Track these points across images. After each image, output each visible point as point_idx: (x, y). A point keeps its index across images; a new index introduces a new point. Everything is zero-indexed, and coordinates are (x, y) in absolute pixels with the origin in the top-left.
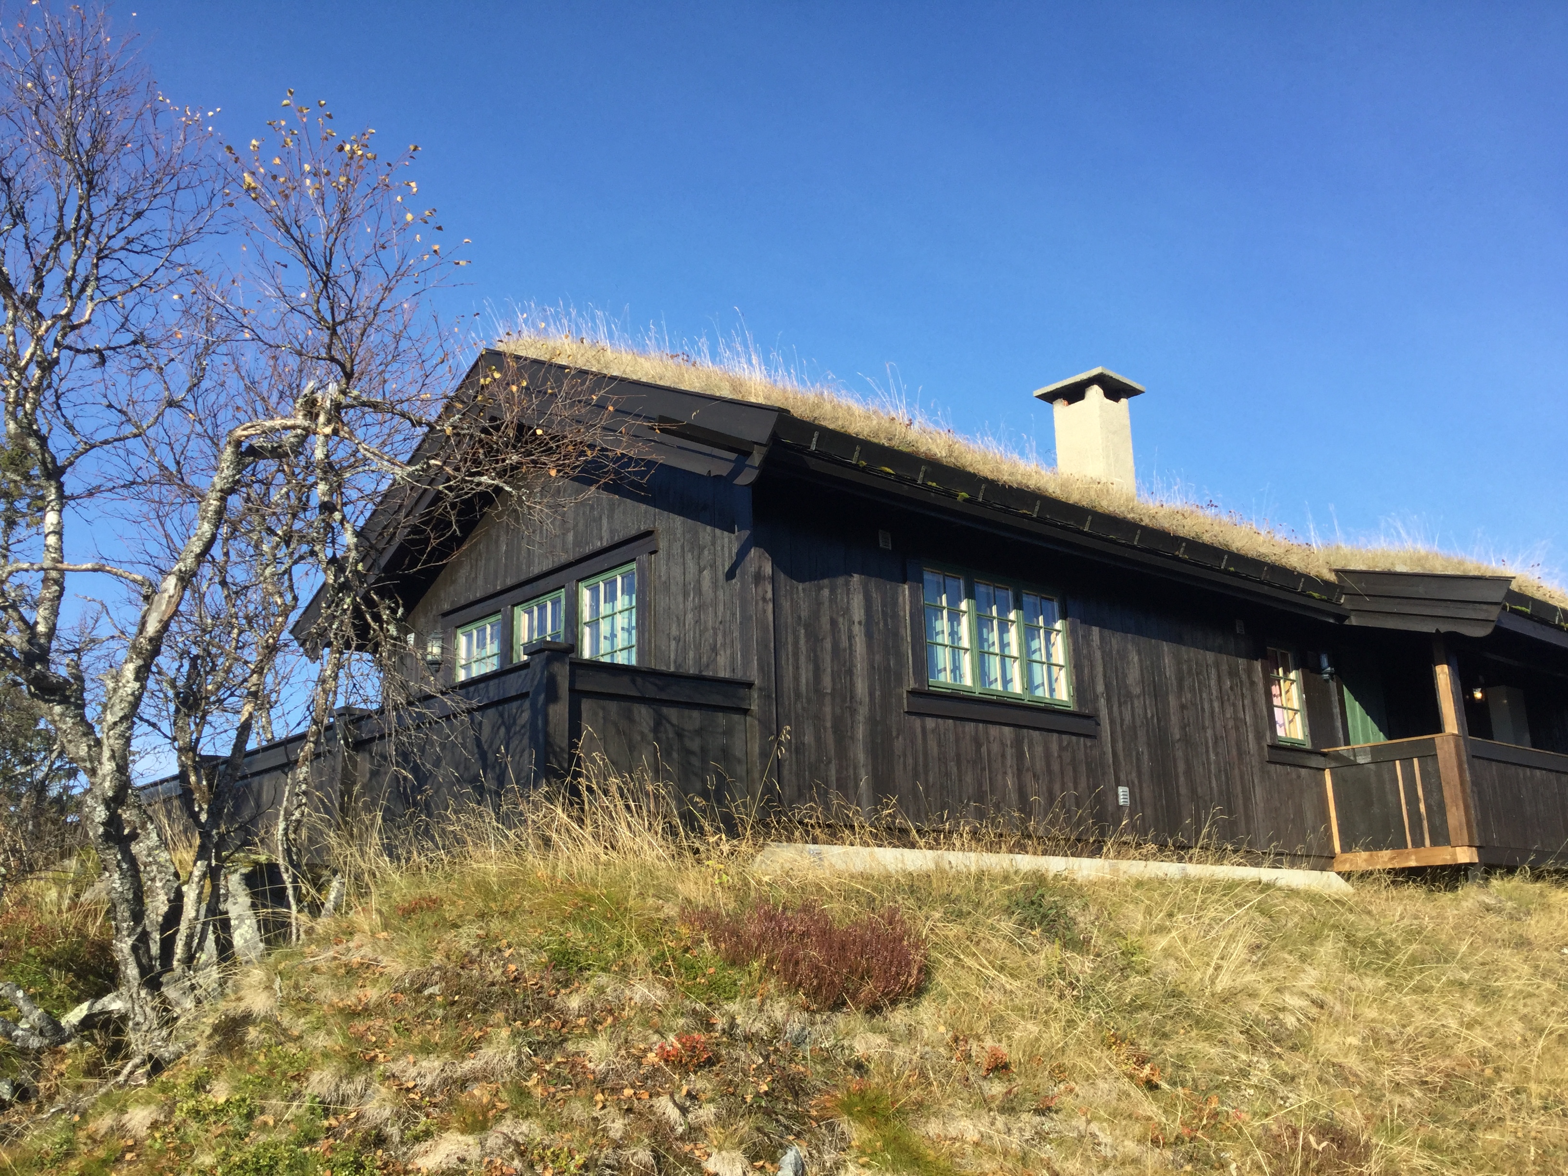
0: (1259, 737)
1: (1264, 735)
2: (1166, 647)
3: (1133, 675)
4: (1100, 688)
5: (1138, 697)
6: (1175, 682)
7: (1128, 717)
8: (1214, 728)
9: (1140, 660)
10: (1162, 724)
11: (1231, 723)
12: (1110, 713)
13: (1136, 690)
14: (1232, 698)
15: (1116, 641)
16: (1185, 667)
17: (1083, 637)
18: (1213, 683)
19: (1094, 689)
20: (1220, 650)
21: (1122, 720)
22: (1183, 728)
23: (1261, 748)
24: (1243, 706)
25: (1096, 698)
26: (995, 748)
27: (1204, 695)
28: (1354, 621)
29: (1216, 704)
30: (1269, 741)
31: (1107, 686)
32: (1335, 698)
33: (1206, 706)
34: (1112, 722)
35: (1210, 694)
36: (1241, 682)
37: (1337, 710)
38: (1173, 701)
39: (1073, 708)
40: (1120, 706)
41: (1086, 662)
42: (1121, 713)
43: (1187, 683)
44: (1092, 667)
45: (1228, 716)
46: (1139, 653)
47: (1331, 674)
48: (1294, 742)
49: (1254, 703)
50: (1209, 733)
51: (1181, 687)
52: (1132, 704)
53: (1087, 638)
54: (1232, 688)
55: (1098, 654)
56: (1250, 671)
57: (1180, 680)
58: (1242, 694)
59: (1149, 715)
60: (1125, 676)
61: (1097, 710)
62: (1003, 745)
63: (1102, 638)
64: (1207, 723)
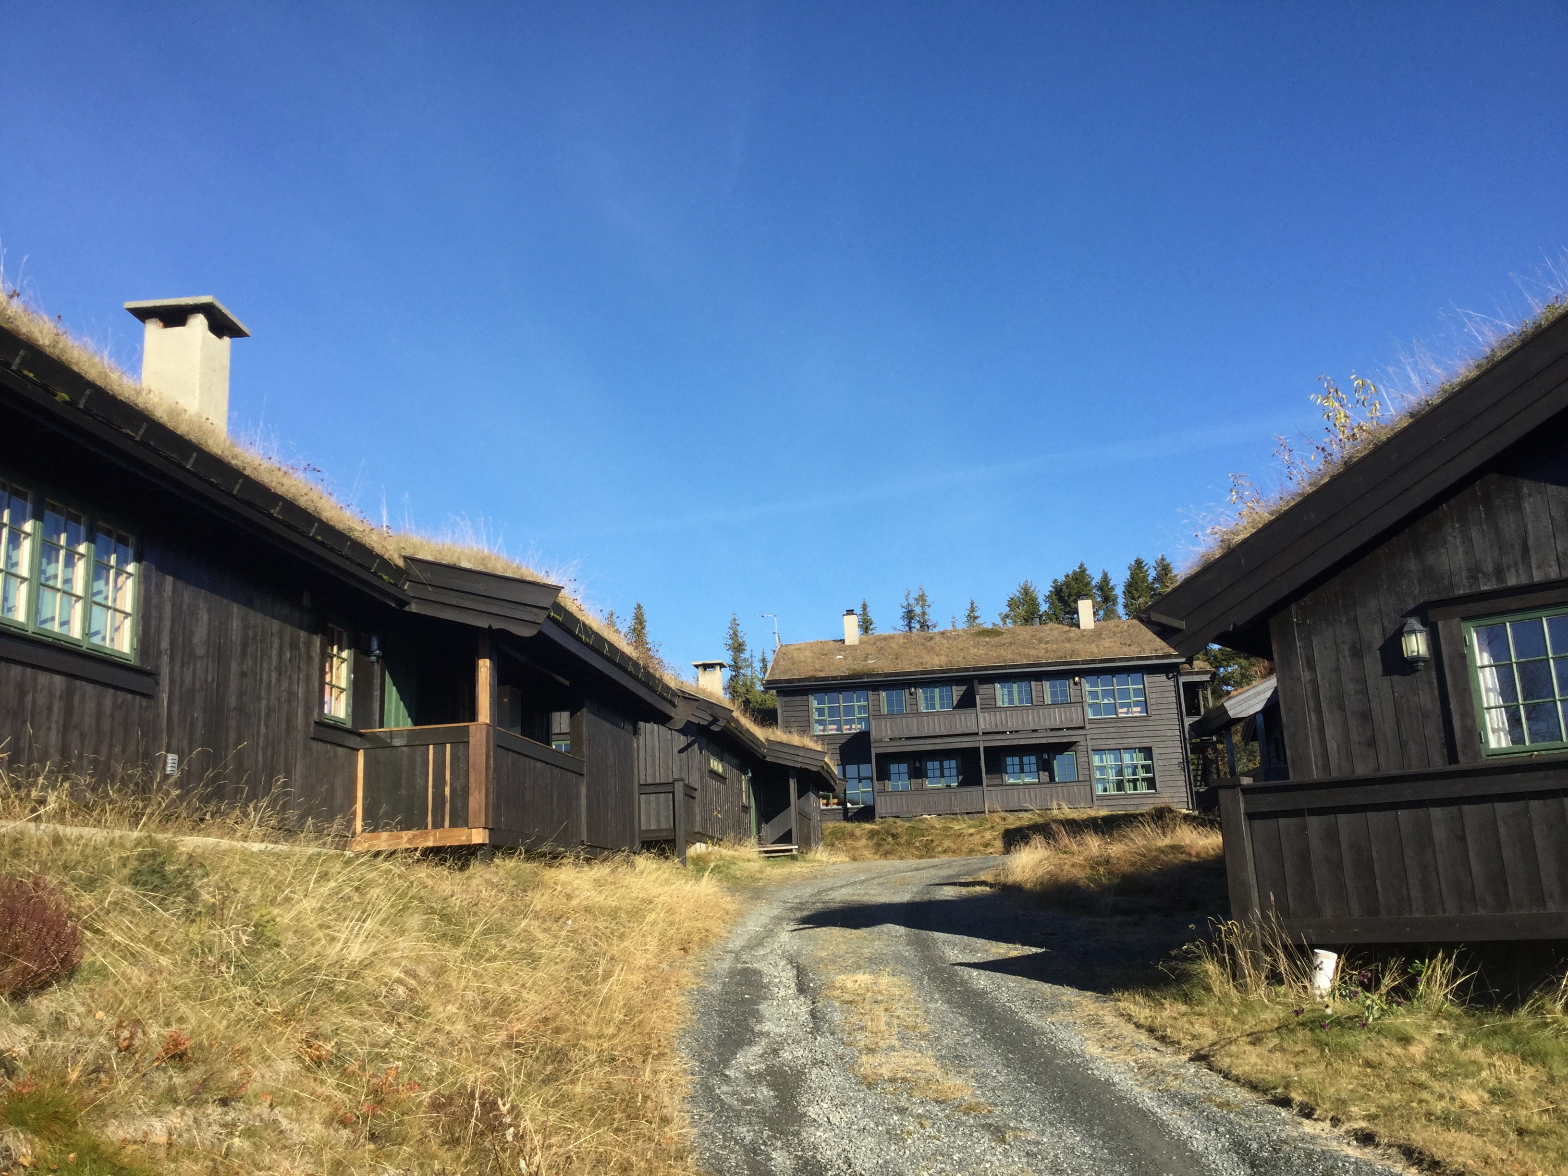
0: (308, 711)
1: (313, 710)
2: (236, 609)
3: (200, 633)
4: (165, 644)
5: (202, 658)
6: (239, 648)
7: (188, 679)
8: (268, 700)
9: (210, 620)
10: (221, 689)
11: (284, 696)
12: (172, 672)
13: (200, 651)
14: (289, 670)
15: (188, 594)
16: (251, 633)
17: (156, 585)
18: (274, 652)
19: (159, 644)
20: (285, 620)
21: (182, 682)
22: (240, 696)
23: (307, 724)
24: (298, 679)
25: (160, 653)
26: (42, 699)
27: (265, 665)
28: (413, 608)
29: (274, 675)
30: (316, 717)
31: (172, 643)
32: (377, 682)
33: (265, 677)
34: (172, 682)
35: (270, 664)
36: (300, 655)
37: (377, 693)
38: (234, 667)
39: (133, 661)
40: (182, 665)
41: (154, 613)
42: (182, 672)
43: (250, 650)
44: (160, 619)
45: (283, 688)
46: (209, 611)
47: (378, 657)
48: (337, 720)
49: (308, 678)
50: (264, 703)
51: (244, 654)
52: (195, 666)
53: (159, 587)
54: (290, 660)
55: (168, 607)
56: (309, 645)
57: (245, 646)
58: (299, 668)
59: (210, 679)
60: (192, 633)
61: (158, 667)
62: (51, 695)
63: (174, 590)
64: (263, 693)
